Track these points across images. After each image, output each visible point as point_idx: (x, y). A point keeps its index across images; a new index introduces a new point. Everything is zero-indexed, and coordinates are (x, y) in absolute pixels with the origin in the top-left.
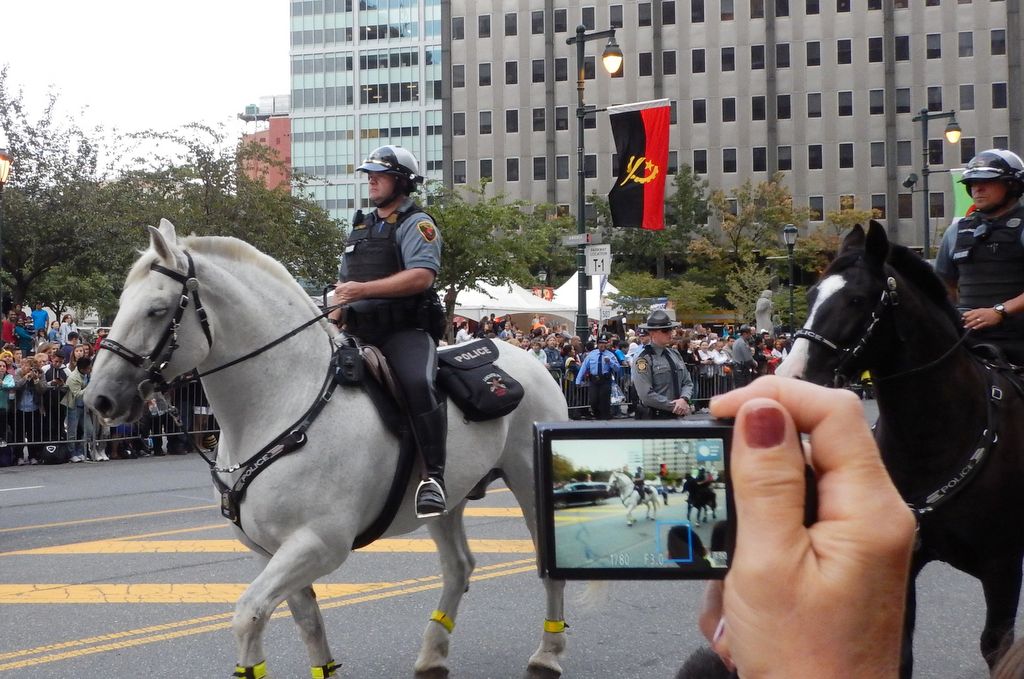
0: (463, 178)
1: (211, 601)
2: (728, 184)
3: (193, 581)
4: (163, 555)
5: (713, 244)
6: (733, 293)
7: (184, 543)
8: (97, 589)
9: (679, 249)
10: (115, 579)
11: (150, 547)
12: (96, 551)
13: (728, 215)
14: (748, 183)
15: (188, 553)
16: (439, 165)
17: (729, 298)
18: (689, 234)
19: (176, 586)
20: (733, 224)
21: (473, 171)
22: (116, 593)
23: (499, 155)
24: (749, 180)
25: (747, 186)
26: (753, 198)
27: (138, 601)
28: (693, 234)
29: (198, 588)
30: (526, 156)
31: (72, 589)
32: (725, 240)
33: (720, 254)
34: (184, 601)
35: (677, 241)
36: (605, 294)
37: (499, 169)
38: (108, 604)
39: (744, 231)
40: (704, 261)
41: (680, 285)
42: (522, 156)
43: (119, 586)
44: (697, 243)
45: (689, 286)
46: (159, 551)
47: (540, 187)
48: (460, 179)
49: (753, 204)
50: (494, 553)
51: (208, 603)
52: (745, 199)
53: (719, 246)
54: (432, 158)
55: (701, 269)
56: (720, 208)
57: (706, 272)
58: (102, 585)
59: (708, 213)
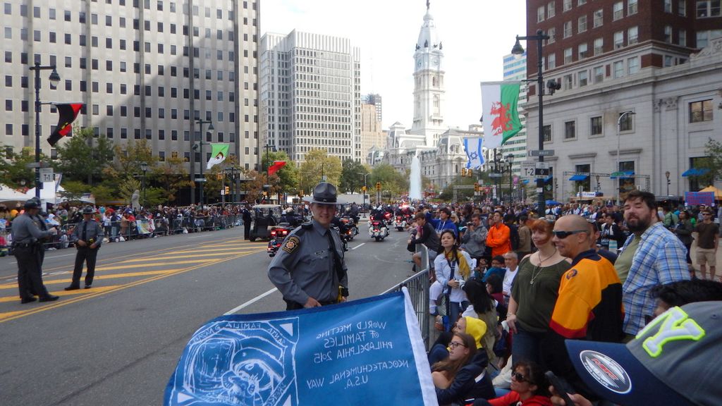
2: (123, 144)
5: (115, 170)
17: (121, 194)
18: (103, 165)
24: (132, 142)
25: (131, 145)
26: (134, 149)
28: (106, 165)
32: (121, 168)
33: (118, 174)
35: (98, 168)
40: (110, 178)
41: (98, 187)
44: (107, 169)
45: (103, 188)
49: (134, 152)
52: (130, 150)
53: (118, 171)
56: (119, 153)
59: (113, 155)
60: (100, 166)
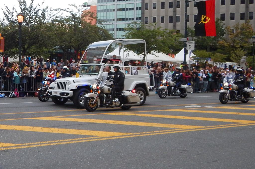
0: (147, 22)
1: (81, 134)
2: (232, 24)
3: (76, 129)
4: (66, 121)
5: (226, 42)
6: (233, 57)
7: (72, 119)
8: (50, 129)
9: (215, 43)
10: (54, 127)
11: (63, 119)
12: (48, 119)
13: (231, 33)
14: (238, 24)
15: (73, 122)
16: (140, 19)
17: (231, 58)
18: (218, 39)
19: (71, 130)
20: (233, 36)
21: (150, 20)
22: (55, 130)
23: (159, 16)
24: (238, 23)
25: (238, 25)
26: (240, 28)
27: (61, 133)
28: (219, 39)
29: (77, 131)
30: (167, 16)
31: (43, 128)
32: (230, 41)
33: (228, 45)
34: (74, 134)
35: (214, 41)
36: (191, 56)
37: (158, 20)
38: (53, 133)
39: (237, 38)
40: (223, 47)
41: (215, 54)
42: (165, 16)
43: (56, 129)
44: (221, 41)
45: (218, 54)
46: (65, 120)
47: (171, 25)
48: (146, 22)
49: (240, 30)
50: (162, 127)
51: (80, 135)
52: (237, 28)
53: (228, 43)
54: (138, 17)
55: (221, 50)
56: (229, 31)
57: (223, 51)
58: (51, 128)
59: (225, 33)
60: (215, 40)
